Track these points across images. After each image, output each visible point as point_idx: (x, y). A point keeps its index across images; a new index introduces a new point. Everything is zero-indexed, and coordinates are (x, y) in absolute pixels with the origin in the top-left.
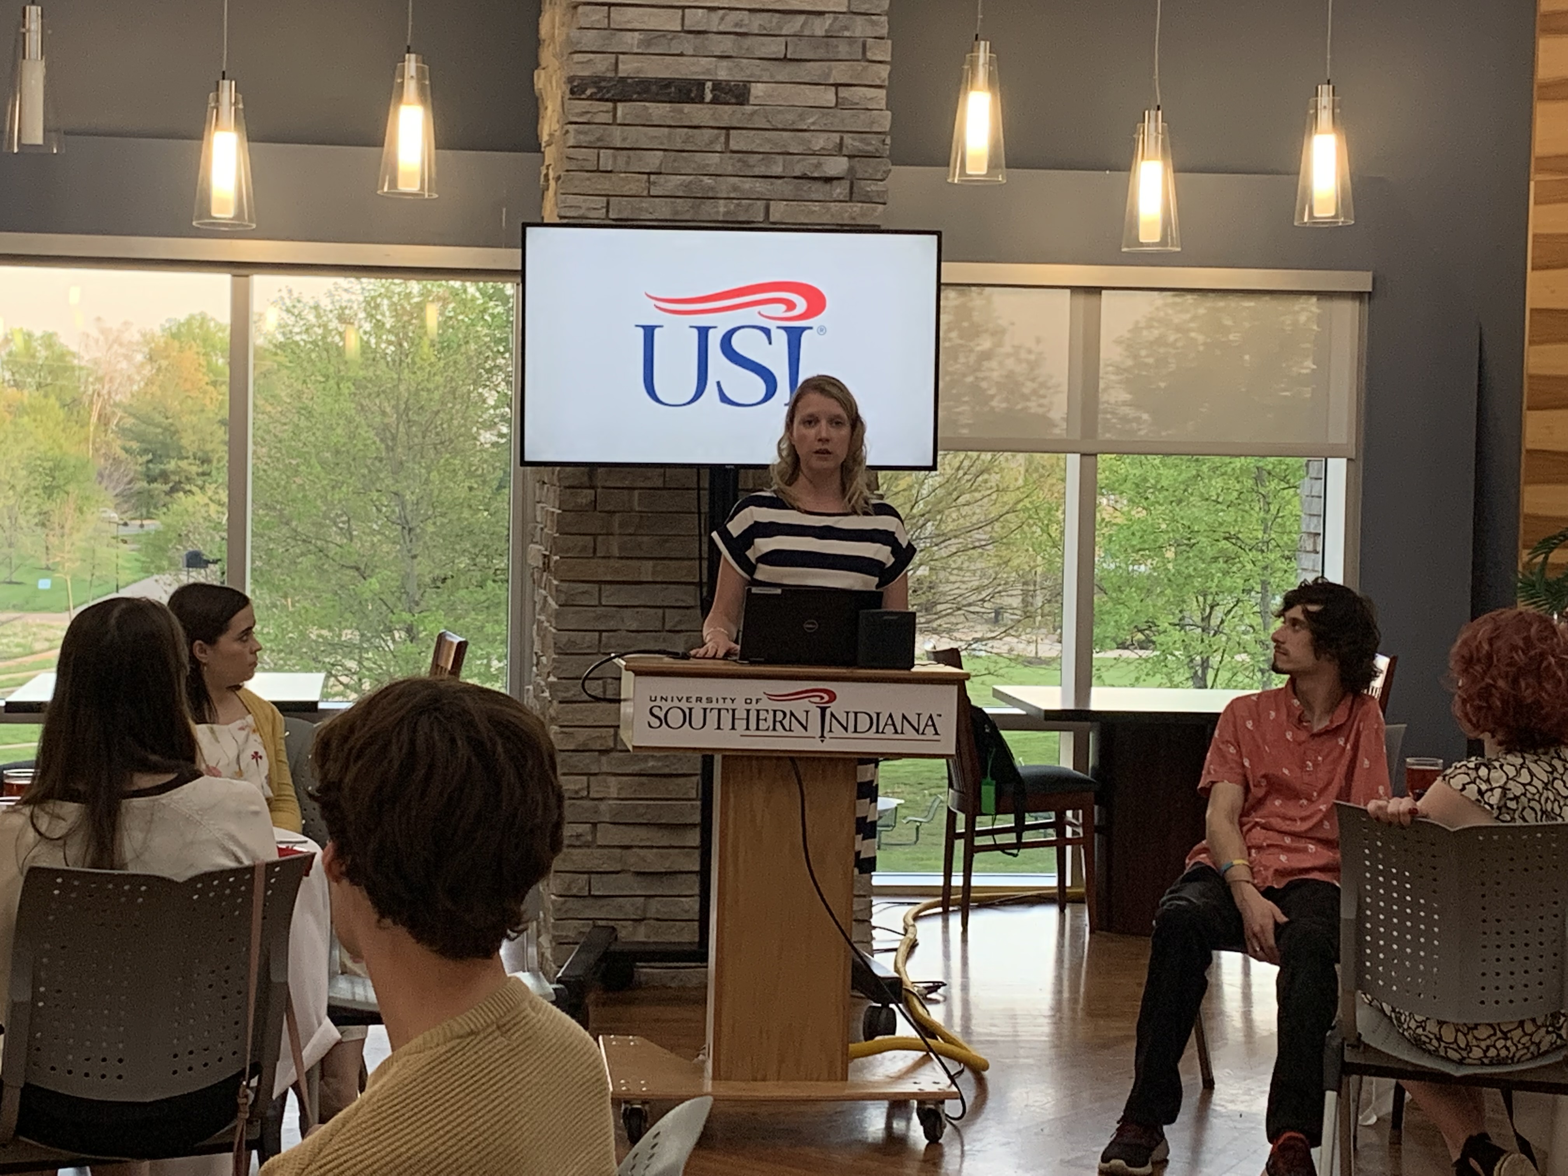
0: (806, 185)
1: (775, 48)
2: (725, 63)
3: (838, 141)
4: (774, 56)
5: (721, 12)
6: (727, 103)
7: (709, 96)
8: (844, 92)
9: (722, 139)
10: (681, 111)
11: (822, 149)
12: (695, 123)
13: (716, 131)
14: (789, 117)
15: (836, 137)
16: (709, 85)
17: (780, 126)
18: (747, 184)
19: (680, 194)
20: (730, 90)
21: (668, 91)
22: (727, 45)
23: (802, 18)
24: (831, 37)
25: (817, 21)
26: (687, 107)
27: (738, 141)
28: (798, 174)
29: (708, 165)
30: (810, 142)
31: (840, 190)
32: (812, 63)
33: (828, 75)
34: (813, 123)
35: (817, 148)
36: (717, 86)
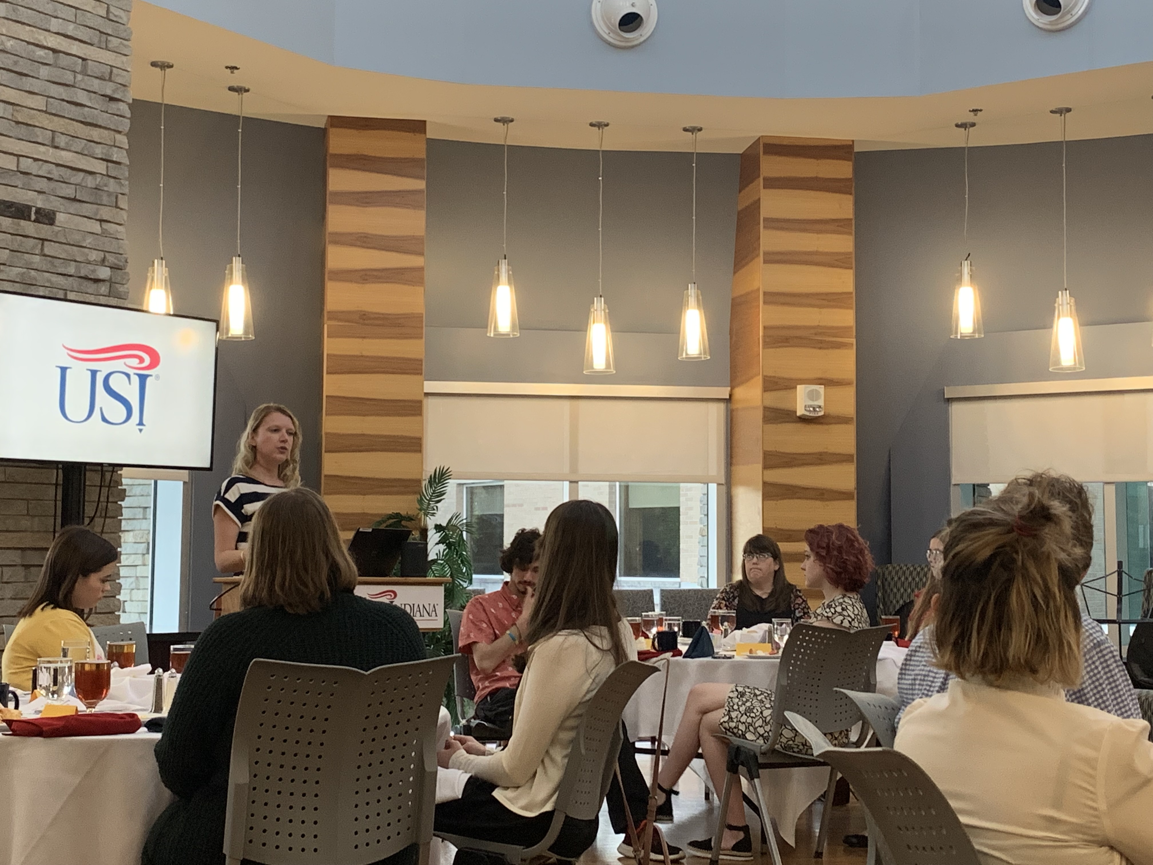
0: (85, 283)
1: (69, 191)
2: (41, 196)
3: (103, 256)
4: (68, 196)
5: (41, 163)
6: (44, 224)
7: (33, 217)
8: (105, 226)
9: (40, 246)
10: (19, 225)
11: (95, 260)
12: (27, 233)
13: (37, 241)
14: (76, 238)
15: (102, 254)
16: (34, 209)
17: (72, 243)
18: (55, 279)
19: (18, 280)
20: (45, 215)
21: (11, 210)
22: (43, 184)
23: (82, 174)
24: (99, 190)
25: (90, 178)
26: (23, 222)
27: (50, 249)
28: (82, 275)
29: (33, 262)
30: (88, 255)
31: (104, 289)
32: (88, 205)
33: (96, 214)
34: (90, 243)
35: (92, 260)
36: (38, 211)
